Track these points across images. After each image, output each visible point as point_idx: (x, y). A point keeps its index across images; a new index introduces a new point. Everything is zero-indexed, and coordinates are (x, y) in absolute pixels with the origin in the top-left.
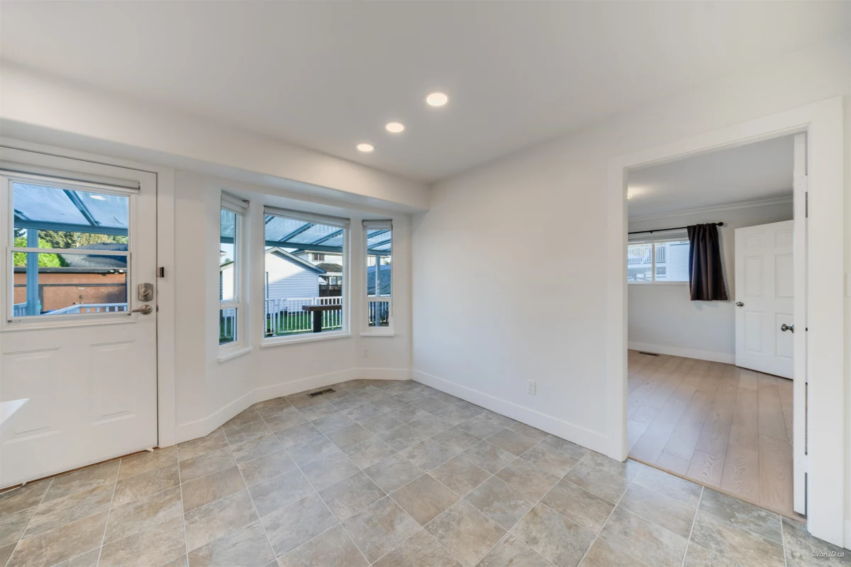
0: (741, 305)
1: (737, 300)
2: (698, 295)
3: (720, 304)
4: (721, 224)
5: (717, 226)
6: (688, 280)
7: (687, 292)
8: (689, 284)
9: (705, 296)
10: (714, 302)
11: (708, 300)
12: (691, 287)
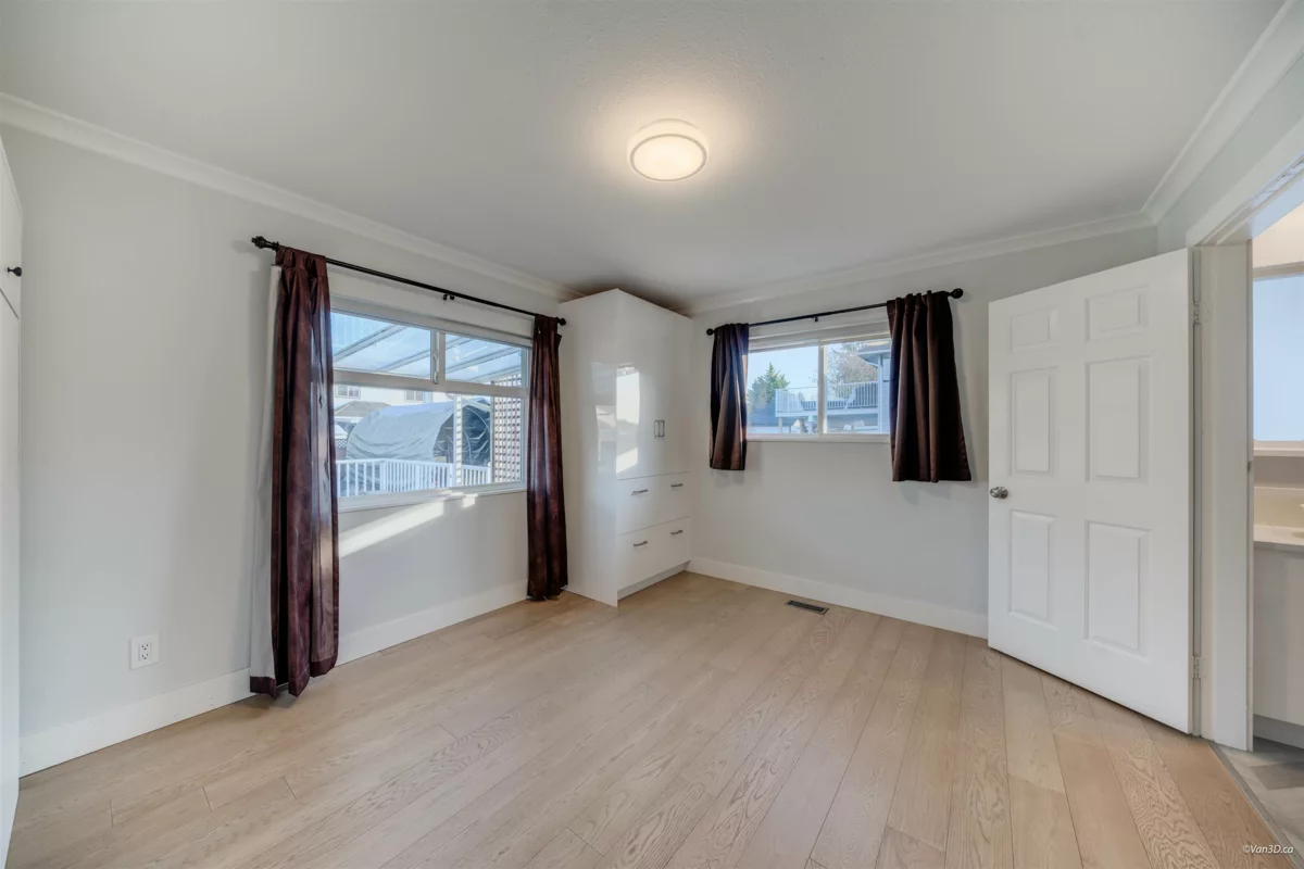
0: (1003, 495)
1: (994, 483)
2: (909, 467)
3: (955, 488)
4: (958, 293)
5: (950, 298)
6: (888, 432)
7: (886, 463)
8: (889, 440)
9: (923, 472)
10: (943, 485)
11: (929, 480)
12: (893, 447)
